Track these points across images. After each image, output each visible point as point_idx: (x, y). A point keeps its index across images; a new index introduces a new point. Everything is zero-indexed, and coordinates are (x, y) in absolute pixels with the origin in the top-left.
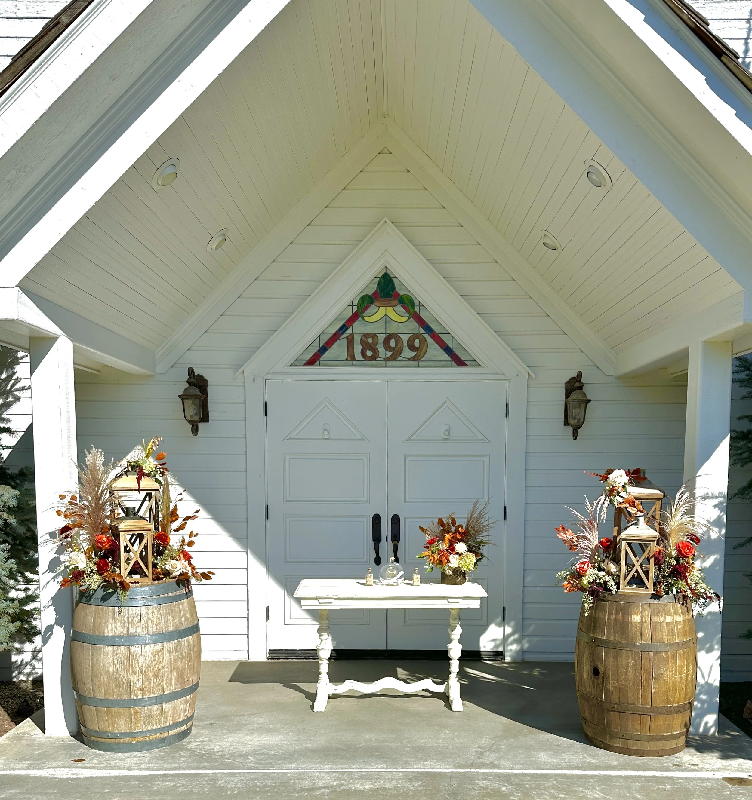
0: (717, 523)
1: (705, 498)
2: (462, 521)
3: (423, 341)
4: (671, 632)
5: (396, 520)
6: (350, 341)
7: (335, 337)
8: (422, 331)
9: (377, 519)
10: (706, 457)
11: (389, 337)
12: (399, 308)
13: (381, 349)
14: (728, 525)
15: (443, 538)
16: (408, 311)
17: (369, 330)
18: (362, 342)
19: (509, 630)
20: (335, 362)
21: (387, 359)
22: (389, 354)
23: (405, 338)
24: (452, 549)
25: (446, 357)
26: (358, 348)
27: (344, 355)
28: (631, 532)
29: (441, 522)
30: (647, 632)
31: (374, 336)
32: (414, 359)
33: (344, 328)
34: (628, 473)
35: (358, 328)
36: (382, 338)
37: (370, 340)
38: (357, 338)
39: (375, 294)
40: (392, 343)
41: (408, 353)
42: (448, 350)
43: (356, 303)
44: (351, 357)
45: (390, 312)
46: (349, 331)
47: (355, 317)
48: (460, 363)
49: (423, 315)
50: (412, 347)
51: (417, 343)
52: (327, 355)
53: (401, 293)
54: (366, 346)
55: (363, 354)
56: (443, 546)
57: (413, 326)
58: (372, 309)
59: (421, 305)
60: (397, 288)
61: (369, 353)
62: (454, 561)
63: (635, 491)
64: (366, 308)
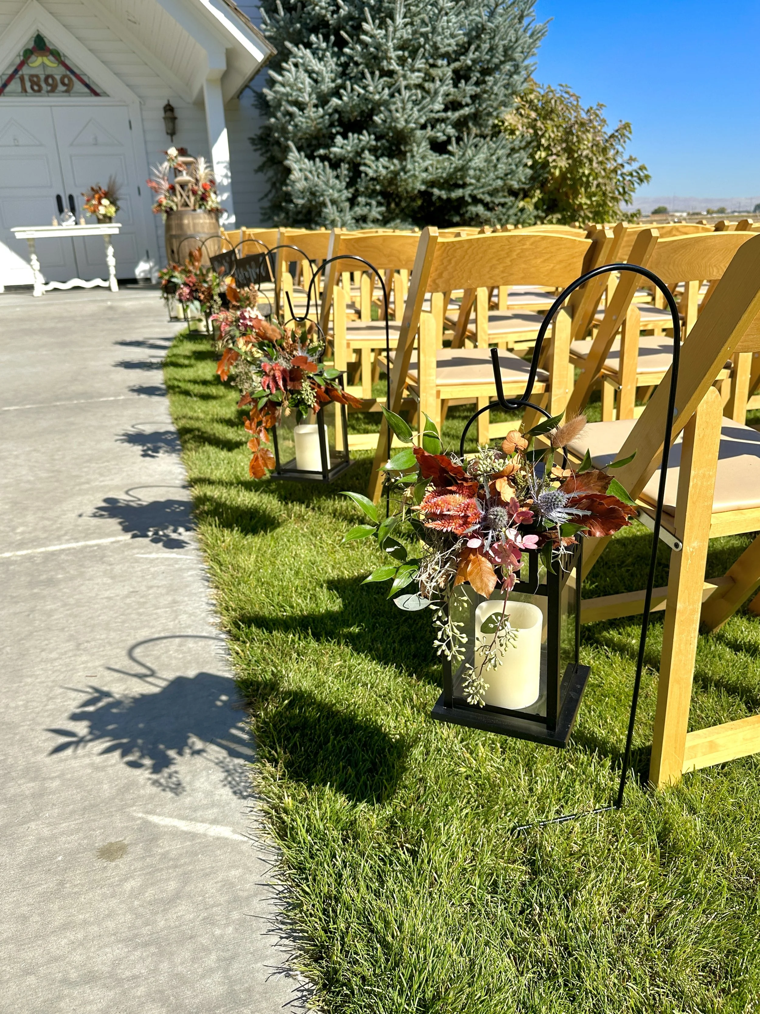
0: (226, 176)
1: (218, 163)
2: (105, 188)
3: (70, 80)
4: (203, 227)
5: (71, 198)
6: (22, 79)
7: (11, 77)
8: (68, 73)
9: (59, 198)
10: (216, 140)
11: (47, 78)
12: (51, 58)
13: (43, 85)
14: (232, 177)
15: (93, 197)
16: (57, 60)
17: (33, 72)
18: (31, 81)
19: (151, 264)
20: (13, 94)
21: (48, 92)
22: (49, 88)
23: (58, 78)
24: (100, 203)
25: (86, 90)
26: (28, 85)
27: (19, 89)
28: (179, 179)
29: (92, 189)
30: (192, 228)
31: (37, 76)
32: (67, 91)
33: (16, 71)
34: (178, 150)
35: (25, 71)
36: (42, 77)
37: (35, 79)
38: (26, 78)
39: (33, 48)
40: (50, 81)
41: (61, 88)
42: (87, 86)
43: (22, 54)
44: (24, 90)
45: (45, 60)
46: (20, 73)
47: (22, 64)
48: (96, 94)
49: (67, 62)
50: (63, 84)
51: (66, 81)
52: (8, 89)
53: (51, 47)
54: (33, 83)
55: (32, 88)
56: (95, 202)
57: (62, 69)
58: (33, 58)
59: (65, 56)
60: (48, 44)
61: (36, 88)
62: (102, 210)
63: (181, 159)
64: (29, 58)
